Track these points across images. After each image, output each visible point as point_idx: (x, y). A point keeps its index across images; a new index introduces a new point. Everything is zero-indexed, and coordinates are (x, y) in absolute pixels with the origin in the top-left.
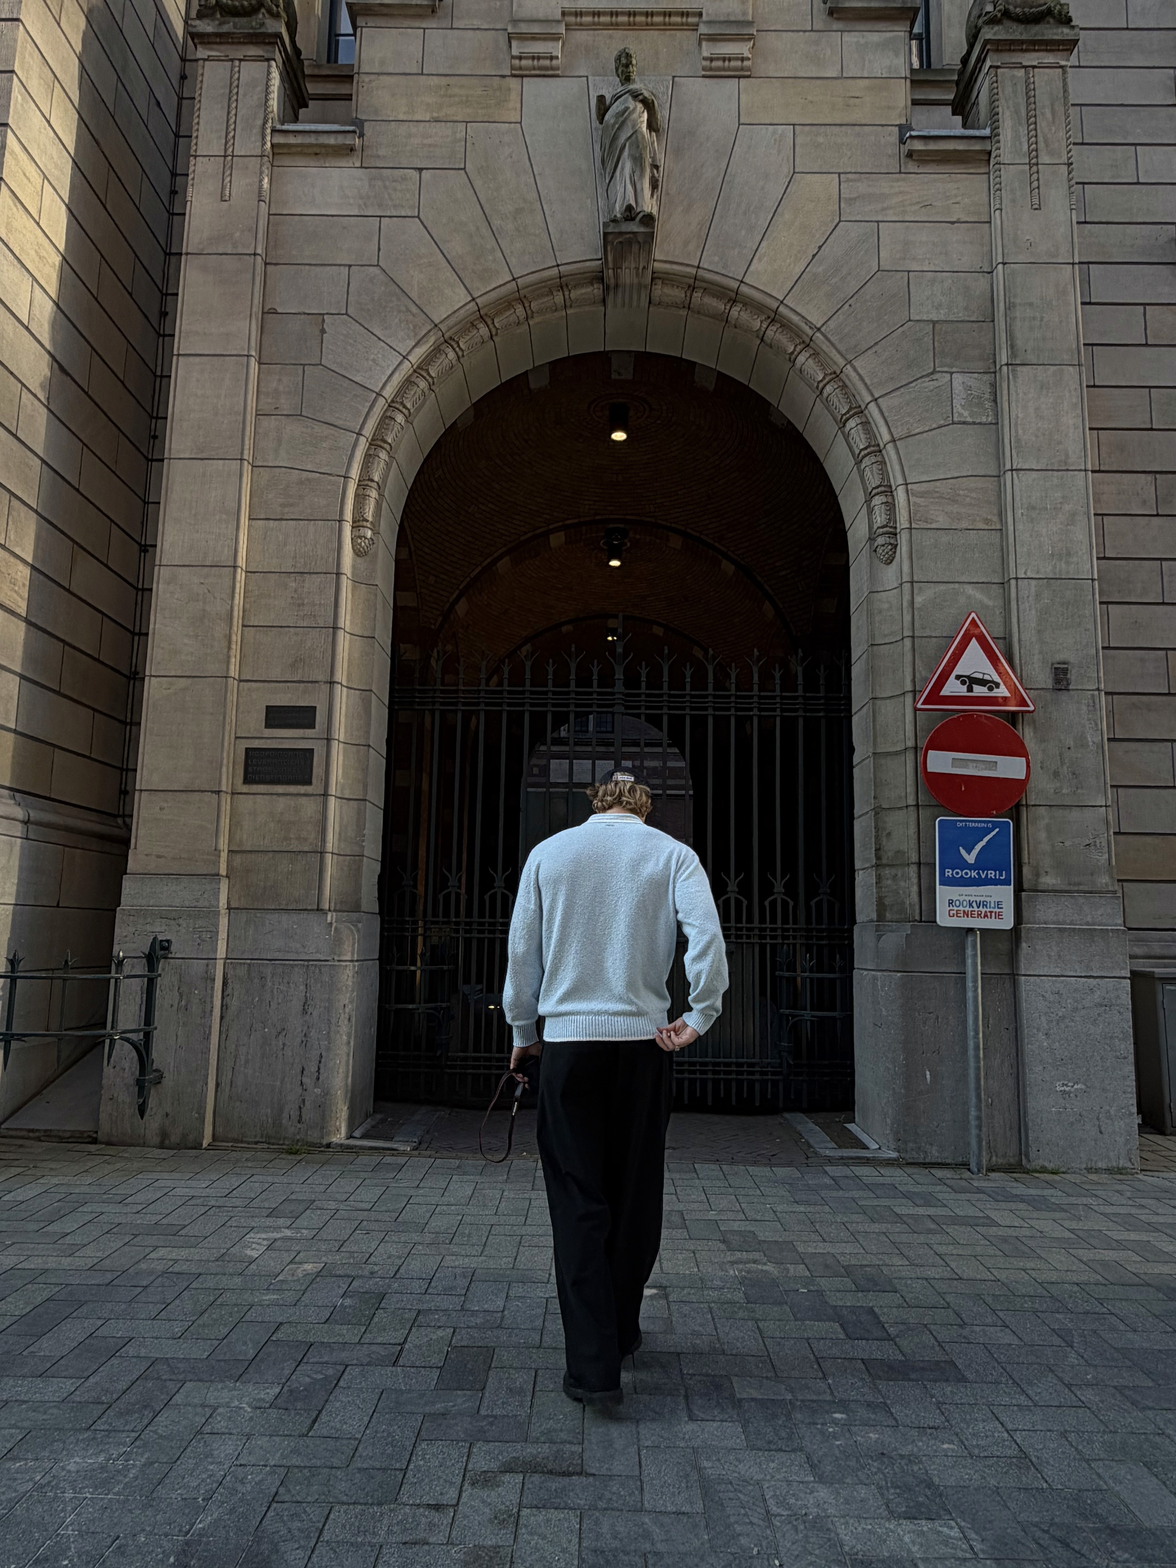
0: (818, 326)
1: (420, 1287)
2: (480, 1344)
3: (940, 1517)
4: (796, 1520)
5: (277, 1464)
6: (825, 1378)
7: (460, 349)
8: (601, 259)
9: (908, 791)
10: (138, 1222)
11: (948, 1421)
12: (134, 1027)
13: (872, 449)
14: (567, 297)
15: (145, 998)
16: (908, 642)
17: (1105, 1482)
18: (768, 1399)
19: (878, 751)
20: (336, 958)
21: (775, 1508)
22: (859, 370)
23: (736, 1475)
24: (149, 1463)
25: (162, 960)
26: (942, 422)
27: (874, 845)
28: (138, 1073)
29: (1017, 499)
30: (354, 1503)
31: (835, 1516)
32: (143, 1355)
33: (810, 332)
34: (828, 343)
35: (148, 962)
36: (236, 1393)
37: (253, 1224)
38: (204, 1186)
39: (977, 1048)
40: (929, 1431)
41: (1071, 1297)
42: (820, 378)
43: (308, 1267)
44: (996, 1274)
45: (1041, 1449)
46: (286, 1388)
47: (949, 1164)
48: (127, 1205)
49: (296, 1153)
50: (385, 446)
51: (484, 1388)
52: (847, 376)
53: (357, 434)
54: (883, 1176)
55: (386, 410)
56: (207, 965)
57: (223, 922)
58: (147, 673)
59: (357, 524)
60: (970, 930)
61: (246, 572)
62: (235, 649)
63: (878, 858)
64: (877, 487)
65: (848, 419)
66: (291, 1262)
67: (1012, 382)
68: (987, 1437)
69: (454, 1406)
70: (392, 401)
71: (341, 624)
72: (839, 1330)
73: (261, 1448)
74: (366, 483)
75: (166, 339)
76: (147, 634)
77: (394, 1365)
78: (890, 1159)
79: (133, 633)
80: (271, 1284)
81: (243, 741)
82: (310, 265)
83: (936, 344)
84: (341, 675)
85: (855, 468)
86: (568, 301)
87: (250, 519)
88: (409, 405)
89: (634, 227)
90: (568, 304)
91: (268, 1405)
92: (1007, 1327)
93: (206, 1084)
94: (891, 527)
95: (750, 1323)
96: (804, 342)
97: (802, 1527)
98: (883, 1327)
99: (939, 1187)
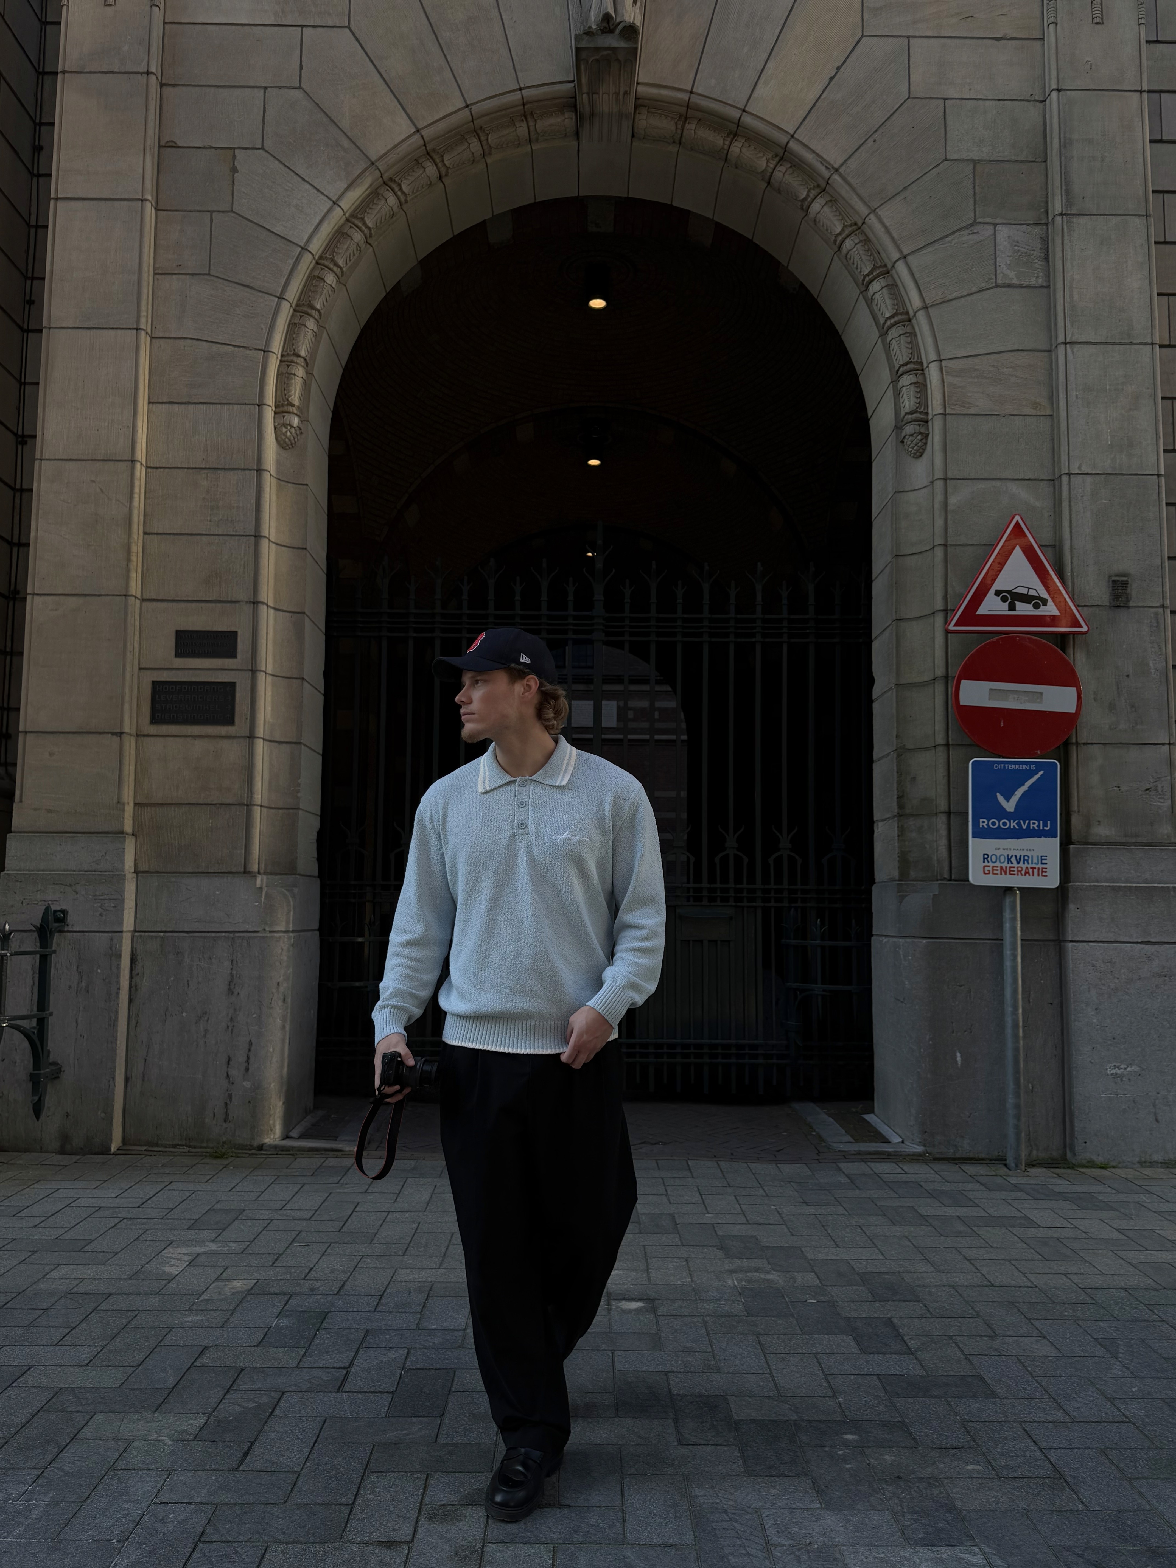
0: (836, 166)
1: (368, 1304)
2: (438, 1367)
3: (961, 1544)
4: (799, 1550)
5: (204, 1502)
6: (834, 1396)
7: (403, 193)
8: (574, 81)
9: (937, 728)
10: (36, 1237)
11: (974, 1440)
12: (25, 1012)
13: (900, 317)
14: (532, 128)
15: (37, 979)
16: (939, 552)
17: (1149, 1502)
18: (769, 1421)
19: (903, 681)
20: (267, 929)
21: (775, 1538)
22: (885, 221)
23: (731, 1503)
24: (55, 1503)
25: (57, 934)
26: (983, 285)
27: (896, 792)
28: (31, 1066)
29: (1071, 378)
30: (294, 1542)
31: (843, 1545)
32: (44, 1384)
33: (826, 174)
34: (847, 187)
35: (40, 937)
36: (154, 1425)
37: (172, 1238)
38: (113, 1195)
39: (1016, 1026)
40: (952, 1452)
41: (1117, 1303)
42: (838, 231)
43: (238, 1284)
44: (1032, 1279)
45: (1078, 1468)
46: (212, 1418)
47: (983, 1159)
48: (22, 1218)
49: (222, 1157)
50: (313, 312)
51: (443, 1414)
52: (870, 227)
53: (279, 298)
54: (906, 1173)
55: (314, 268)
56: (112, 939)
57: (130, 889)
58: (29, 591)
59: (281, 409)
60: (1009, 890)
61: (147, 467)
62: (136, 560)
63: (901, 806)
64: (906, 364)
65: (871, 281)
66: (217, 1279)
67: (1066, 237)
68: (1018, 1456)
69: (408, 1434)
70: (321, 257)
71: (265, 532)
72: (853, 1343)
73: (185, 1484)
74: (291, 358)
75: (41, 179)
76: (28, 545)
77: (338, 1391)
78: (914, 1154)
79: (10, 543)
80: (194, 1303)
81: (148, 672)
82: (217, 86)
83: (977, 188)
84: (267, 593)
85: (880, 340)
86: (532, 133)
87: (149, 403)
88: (341, 262)
89: (613, 41)
90: (533, 137)
91: (191, 1437)
92: (1044, 1337)
93: (114, 1079)
94: (921, 413)
95: (750, 1338)
96: (818, 186)
97: (805, 1557)
98: (903, 1339)
99: (970, 1185)
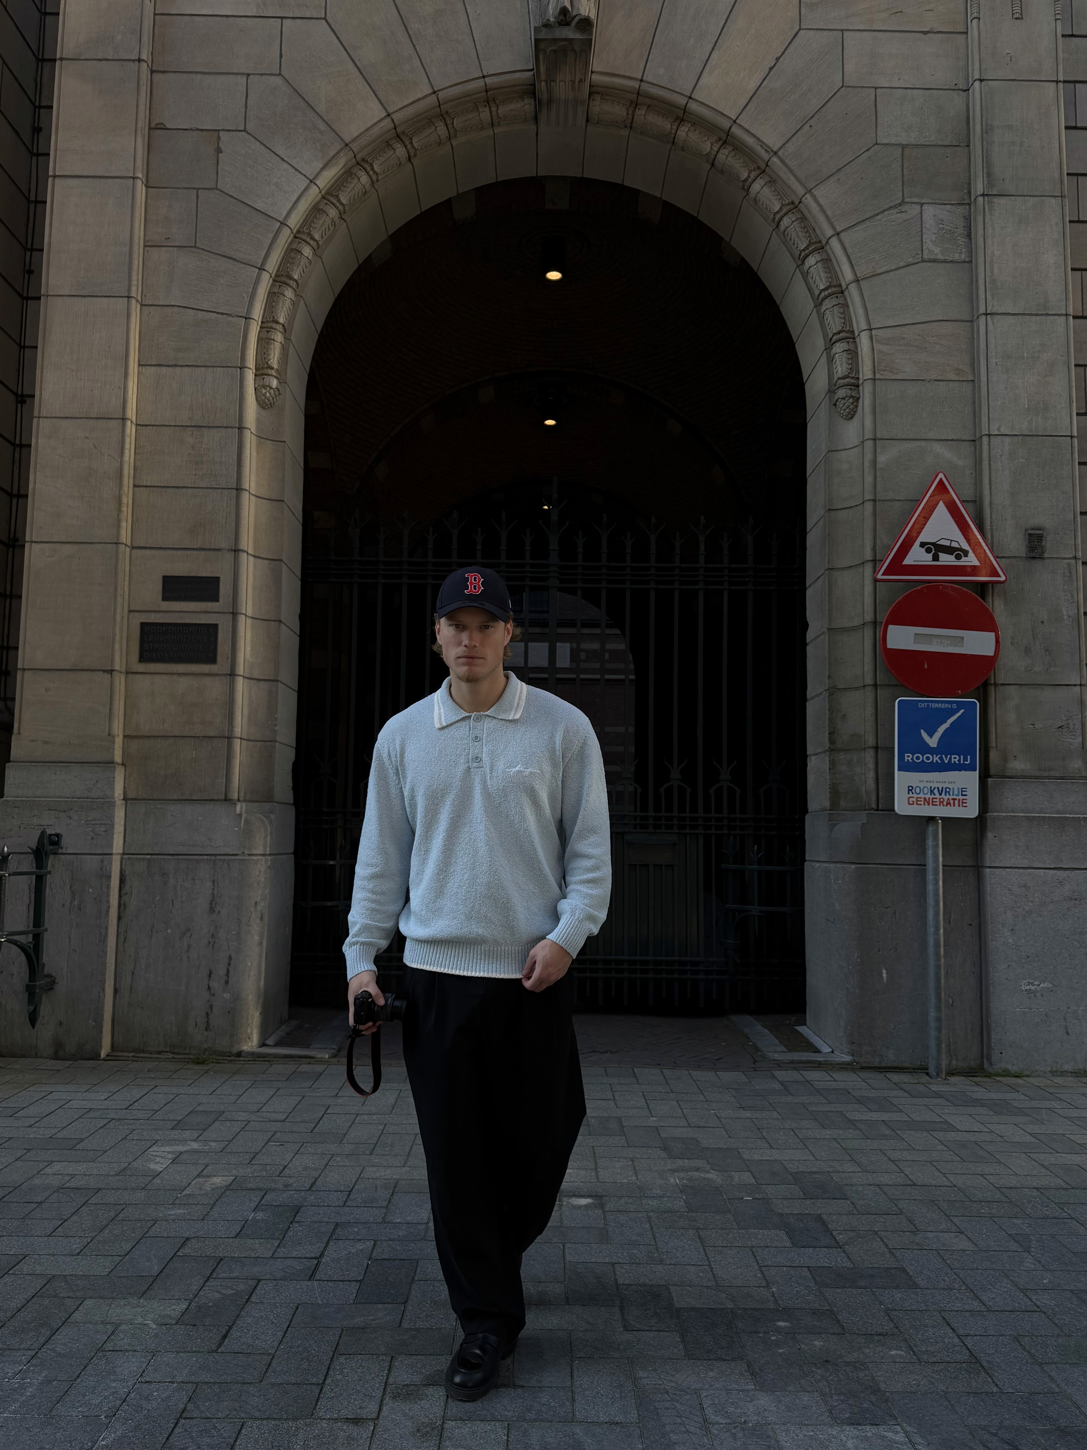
0: (775, 149)
1: (338, 1199)
2: (403, 1257)
3: (885, 1423)
4: (735, 1428)
5: (185, 1381)
6: (768, 1286)
7: (375, 172)
8: (533, 69)
9: (866, 669)
10: (31, 1136)
11: (897, 1328)
12: (22, 928)
13: (833, 289)
14: (494, 113)
15: (33, 897)
16: (869, 506)
17: (1058, 1385)
18: (708, 1309)
19: (834, 626)
20: (246, 852)
21: (713, 1417)
22: (820, 200)
23: (673, 1384)
24: (48, 1381)
25: (51, 856)
26: (910, 260)
27: (827, 728)
28: (27, 978)
29: (992, 347)
30: (268, 1419)
31: (775, 1424)
32: (38, 1272)
33: (765, 156)
34: (785, 169)
35: (36, 858)
36: (139, 1310)
37: (157, 1137)
38: (103, 1098)
39: (937, 945)
40: (876, 1338)
41: (1029, 1202)
42: (777, 209)
43: (218, 1181)
44: (951, 1179)
45: (993, 1354)
46: (193, 1304)
47: (906, 1068)
48: (18, 1118)
49: (203, 1062)
50: (291, 282)
51: (407, 1301)
52: (806, 206)
53: (259, 269)
54: (835, 1081)
55: (292, 242)
56: (102, 861)
57: (119, 815)
58: (27, 538)
59: (261, 372)
60: (932, 819)
61: (137, 425)
62: (127, 511)
63: (832, 741)
64: (839, 333)
65: (807, 256)
66: (198, 1176)
67: (987, 214)
68: (937, 1342)
69: (374, 1320)
70: (298, 232)
71: (246, 485)
72: (785, 1237)
73: (168, 1365)
74: (270, 325)
75: (40, 158)
76: (26, 496)
77: (310, 1279)
78: (843, 1063)
79: (10, 495)
80: (177, 1198)
81: (137, 614)
82: (204, 73)
83: (905, 170)
84: (246, 542)
85: (815, 310)
86: (495, 118)
87: (139, 365)
88: (317, 237)
89: (569, 33)
90: (496, 121)
91: (174, 1322)
92: (962, 1233)
93: (104, 990)
94: (852, 378)
95: (691, 1232)
96: (759, 168)
97: (741, 1435)
98: (832, 1234)
99: (894, 1092)
